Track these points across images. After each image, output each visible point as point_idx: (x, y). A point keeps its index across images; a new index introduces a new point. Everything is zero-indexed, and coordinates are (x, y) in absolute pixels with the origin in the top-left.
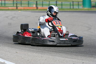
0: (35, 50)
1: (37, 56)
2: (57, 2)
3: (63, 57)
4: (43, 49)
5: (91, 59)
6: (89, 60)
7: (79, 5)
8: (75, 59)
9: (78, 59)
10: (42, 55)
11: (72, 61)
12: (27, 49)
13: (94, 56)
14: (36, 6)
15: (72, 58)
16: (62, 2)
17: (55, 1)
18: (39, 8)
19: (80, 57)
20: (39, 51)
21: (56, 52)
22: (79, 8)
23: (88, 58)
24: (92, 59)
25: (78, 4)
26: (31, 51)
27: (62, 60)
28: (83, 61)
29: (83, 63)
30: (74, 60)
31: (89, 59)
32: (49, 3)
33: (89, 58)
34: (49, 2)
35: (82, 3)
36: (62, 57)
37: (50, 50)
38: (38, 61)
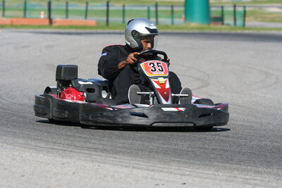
0: (42, 145)
1: (49, 162)
2: (110, 4)
3: (126, 166)
4: (66, 142)
5: (208, 174)
6: (202, 175)
7: (175, 15)
8: (162, 172)
9: (171, 173)
10: (65, 160)
11: (151, 178)
12: (20, 141)
13: (216, 164)
14: (47, 16)
15: (153, 170)
16: (124, 6)
17: (105, 3)
18: (55, 22)
19: (177, 168)
20: (55, 147)
21: (104, 151)
22: (173, 23)
23: (198, 168)
24: (210, 173)
25: (172, 12)
26: (30, 149)
27: (123, 175)
28: (183, 177)
29: (185, 184)
30: (157, 175)
31: (203, 173)
32: (87, 7)
33: (201, 171)
34: (87, 3)
35: (182, 9)
36: (122, 166)
37: (89, 145)
38: (51, 178)
